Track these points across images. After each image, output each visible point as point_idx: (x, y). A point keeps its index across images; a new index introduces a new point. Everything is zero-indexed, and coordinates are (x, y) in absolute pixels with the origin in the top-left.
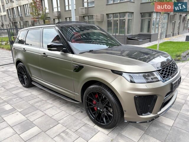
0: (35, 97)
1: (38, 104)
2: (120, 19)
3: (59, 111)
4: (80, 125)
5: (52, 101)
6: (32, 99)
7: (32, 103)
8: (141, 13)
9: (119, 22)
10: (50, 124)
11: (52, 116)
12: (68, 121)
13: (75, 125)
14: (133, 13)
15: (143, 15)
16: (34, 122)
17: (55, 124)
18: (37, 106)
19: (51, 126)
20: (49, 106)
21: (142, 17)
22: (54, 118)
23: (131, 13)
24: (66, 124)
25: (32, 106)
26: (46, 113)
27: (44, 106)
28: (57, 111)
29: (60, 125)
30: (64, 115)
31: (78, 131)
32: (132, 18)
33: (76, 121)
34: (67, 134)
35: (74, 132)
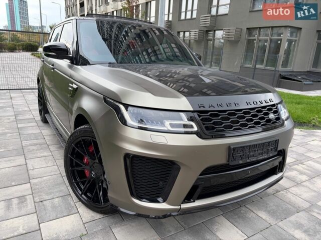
0: (40, 138)
1: (34, 147)
2: (272, 38)
3: (50, 163)
4: (57, 194)
5: (57, 148)
6: (33, 139)
7: (25, 145)
8: (318, 31)
9: (268, 44)
10: (14, 181)
11: (32, 169)
12: (47, 183)
13: (50, 191)
14: (301, 29)
17: (23, 182)
18: (29, 149)
19: (13, 184)
20: (45, 154)
23: (293, 30)
24: (38, 187)
25: (22, 148)
26: (28, 163)
27: (38, 152)
28: (47, 164)
29: (28, 185)
30: (51, 172)
31: (44, 202)
32: (297, 39)
33: (58, 186)
34: (22, 202)
35: (35, 202)
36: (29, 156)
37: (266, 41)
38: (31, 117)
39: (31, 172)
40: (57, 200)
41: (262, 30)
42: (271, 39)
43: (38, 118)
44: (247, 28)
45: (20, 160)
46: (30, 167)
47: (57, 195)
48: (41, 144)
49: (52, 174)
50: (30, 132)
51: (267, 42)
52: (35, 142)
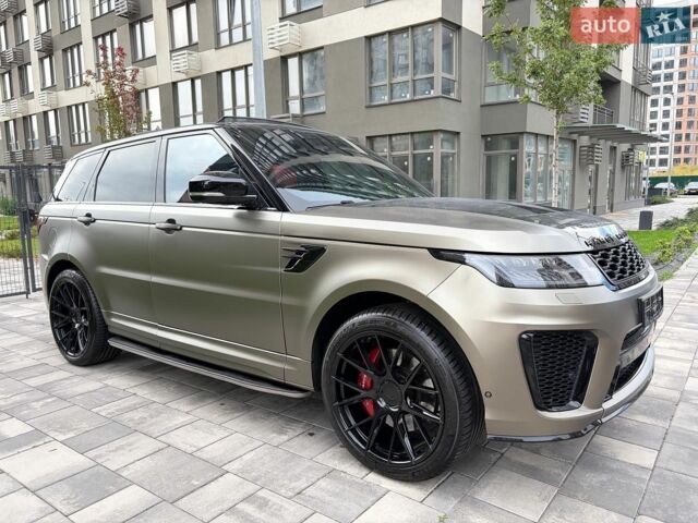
0: (120, 394)
1: (136, 415)
2: (416, 152)
3: (220, 433)
4: (310, 475)
5: (191, 404)
6: (108, 400)
7: (109, 414)
8: (483, 136)
9: (409, 163)
10: (189, 478)
11: (194, 449)
12: (264, 464)
13: (289, 474)
14: (458, 133)
15: (490, 141)
16: (125, 473)
17: (210, 475)
18: (131, 420)
19: (196, 483)
20: (181, 419)
21: (488, 147)
22: (205, 456)
23: (447, 136)
25: (112, 421)
26: (170, 441)
27: (158, 419)
28: (212, 434)
29: (231, 476)
30: (243, 445)
31: (306, 493)
32: (456, 151)
33: (292, 464)
34: (264, 505)
35: (288, 498)
36: (155, 431)
37: (406, 158)
40: (323, 483)
41: (394, 139)
42: (414, 156)
44: (367, 137)
45: (146, 445)
46: (190, 450)
47: (313, 476)
48: (142, 406)
49: (251, 447)
51: (407, 160)
52: (122, 403)
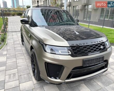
5: (27, 55)
7: (16, 54)
9: (110, 10)
10: (12, 67)
12: (23, 69)
13: (24, 72)
16: (7, 64)
17: (15, 68)
19: (12, 69)
20: (23, 57)
27: (20, 56)
28: (23, 61)
29: (17, 69)
30: (24, 64)
31: (21, 76)
33: (26, 70)
34: (14, 76)
35: (18, 76)
36: (17, 58)
38: (19, 43)
39: (18, 64)
40: (25, 75)
43: (21, 43)
45: (14, 60)
46: (17, 63)
47: (26, 73)
48: (21, 54)
50: (18, 49)
52: (20, 52)
